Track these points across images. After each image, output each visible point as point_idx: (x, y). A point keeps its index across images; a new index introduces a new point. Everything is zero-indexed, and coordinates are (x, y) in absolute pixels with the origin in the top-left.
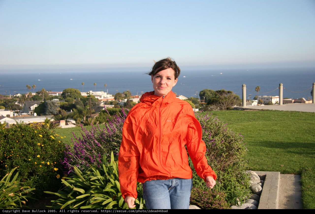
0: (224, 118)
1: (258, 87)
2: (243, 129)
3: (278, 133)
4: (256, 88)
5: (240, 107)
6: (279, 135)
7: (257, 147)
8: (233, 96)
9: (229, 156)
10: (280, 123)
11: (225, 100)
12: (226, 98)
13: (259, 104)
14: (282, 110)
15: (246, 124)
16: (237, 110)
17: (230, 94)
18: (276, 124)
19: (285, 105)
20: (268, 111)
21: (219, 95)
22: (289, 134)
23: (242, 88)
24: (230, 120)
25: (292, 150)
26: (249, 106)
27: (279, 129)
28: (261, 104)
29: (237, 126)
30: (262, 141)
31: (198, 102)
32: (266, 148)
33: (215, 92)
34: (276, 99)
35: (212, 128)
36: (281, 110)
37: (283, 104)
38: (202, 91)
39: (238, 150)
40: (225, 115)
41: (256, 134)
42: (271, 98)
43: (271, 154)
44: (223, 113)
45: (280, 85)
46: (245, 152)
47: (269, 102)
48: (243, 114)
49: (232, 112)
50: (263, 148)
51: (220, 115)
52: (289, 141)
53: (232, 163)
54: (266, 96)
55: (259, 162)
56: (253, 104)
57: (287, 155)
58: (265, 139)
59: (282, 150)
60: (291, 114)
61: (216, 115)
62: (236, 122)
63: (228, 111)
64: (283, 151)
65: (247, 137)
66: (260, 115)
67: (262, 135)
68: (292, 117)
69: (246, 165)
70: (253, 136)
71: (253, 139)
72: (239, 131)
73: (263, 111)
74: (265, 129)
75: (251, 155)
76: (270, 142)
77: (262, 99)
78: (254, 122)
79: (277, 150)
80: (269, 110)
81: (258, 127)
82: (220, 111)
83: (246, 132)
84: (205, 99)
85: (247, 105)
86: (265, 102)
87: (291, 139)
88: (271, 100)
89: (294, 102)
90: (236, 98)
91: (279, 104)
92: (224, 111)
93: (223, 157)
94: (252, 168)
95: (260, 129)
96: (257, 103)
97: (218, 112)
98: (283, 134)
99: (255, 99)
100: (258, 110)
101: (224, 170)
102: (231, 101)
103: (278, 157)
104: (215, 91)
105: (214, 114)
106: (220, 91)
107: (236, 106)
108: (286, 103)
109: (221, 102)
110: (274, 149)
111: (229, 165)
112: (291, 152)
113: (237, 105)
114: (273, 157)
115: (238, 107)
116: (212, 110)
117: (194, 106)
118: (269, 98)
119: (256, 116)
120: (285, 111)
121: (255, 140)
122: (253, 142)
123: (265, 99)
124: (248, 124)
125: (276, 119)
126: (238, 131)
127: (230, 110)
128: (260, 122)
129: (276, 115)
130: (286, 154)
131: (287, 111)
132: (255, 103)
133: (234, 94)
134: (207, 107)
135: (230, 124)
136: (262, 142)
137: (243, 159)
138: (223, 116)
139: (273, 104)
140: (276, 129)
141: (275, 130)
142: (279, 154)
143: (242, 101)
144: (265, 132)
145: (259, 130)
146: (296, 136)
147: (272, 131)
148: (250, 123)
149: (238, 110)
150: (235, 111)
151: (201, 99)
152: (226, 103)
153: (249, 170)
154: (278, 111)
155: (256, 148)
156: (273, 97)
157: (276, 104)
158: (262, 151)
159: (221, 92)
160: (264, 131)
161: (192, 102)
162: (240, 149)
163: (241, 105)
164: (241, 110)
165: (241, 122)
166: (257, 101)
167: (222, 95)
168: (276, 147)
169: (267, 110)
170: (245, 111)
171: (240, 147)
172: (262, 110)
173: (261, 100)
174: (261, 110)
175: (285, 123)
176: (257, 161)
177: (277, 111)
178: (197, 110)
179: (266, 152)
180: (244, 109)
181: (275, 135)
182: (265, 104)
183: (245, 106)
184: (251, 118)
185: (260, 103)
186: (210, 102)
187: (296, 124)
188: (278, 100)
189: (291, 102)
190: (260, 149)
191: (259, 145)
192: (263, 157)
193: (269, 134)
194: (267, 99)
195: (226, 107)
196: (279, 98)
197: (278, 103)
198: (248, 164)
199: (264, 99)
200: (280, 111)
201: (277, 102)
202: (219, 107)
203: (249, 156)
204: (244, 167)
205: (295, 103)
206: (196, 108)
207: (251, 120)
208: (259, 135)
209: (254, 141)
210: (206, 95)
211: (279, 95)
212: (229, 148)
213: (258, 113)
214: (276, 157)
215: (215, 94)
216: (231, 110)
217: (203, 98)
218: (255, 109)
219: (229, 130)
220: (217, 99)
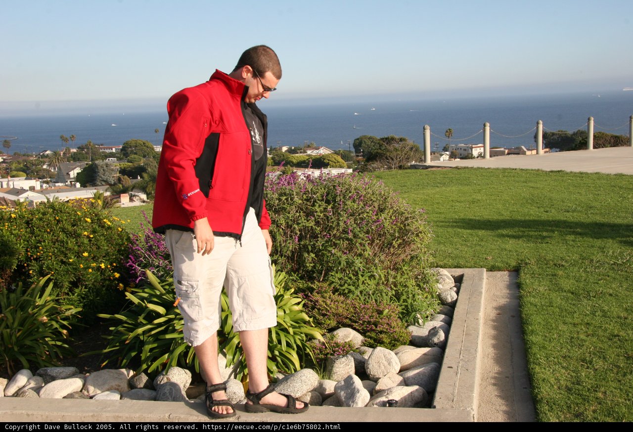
0: (395, 184)
1: (449, 129)
2: (426, 200)
3: (482, 206)
4: (447, 132)
5: (420, 164)
6: (484, 209)
7: (450, 230)
8: (408, 145)
9: (405, 244)
10: (486, 189)
11: (395, 153)
12: (397, 149)
13: (453, 158)
14: (489, 167)
15: (430, 191)
16: (416, 168)
17: (404, 142)
18: (479, 191)
19: (493, 159)
20: (467, 170)
21: (386, 145)
22: (500, 206)
23: (424, 131)
24: (404, 186)
25: (504, 232)
26: (436, 162)
27: (484, 198)
28: (455, 158)
29: (416, 196)
30: (456, 219)
31: (352, 157)
32: (463, 230)
33: (379, 140)
34: (478, 149)
35: (375, 199)
36: (486, 167)
37: (491, 156)
38: (358, 139)
39: (417, 235)
40: (397, 177)
41: (448, 207)
42: (472, 148)
43: (471, 239)
44: (393, 175)
45: (485, 125)
46: (428, 237)
47: (468, 154)
48: (426, 175)
49: (407, 173)
50: (459, 230)
51: (388, 179)
52: (501, 218)
53: (409, 257)
54: (463, 145)
55: (451, 253)
56: (442, 159)
57: (498, 241)
58: (462, 216)
59: (489, 233)
60: (502, 173)
61: (381, 178)
62: (414, 189)
63: (400, 171)
64: (491, 234)
65: (433, 213)
66: (453, 176)
67: (457, 209)
68: (505, 178)
69: (431, 259)
70: (442, 211)
71: (443, 216)
72: (420, 203)
73: (459, 169)
74: (462, 199)
75: (440, 243)
76: (471, 220)
77: (456, 149)
78: (444, 188)
79: (481, 233)
80: (468, 168)
81: (450, 197)
82: (387, 172)
83: (431, 205)
84: (363, 152)
85: (431, 160)
86: (461, 155)
87: (503, 215)
88: (472, 150)
89: (508, 154)
90: (414, 149)
91: (484, 157)
92: (394, 171)
93: (394, 247)
94: (441, 263)
95: (454, 199)
96: (448, 156)
97: (384, 174)
98: (491, 207)
99: (445, 149)
100: (451, 167)
101: (396, 269)
102: (406, 154)
103: (483, 243)
104: (378, 138)
105: (378, 177)
106: (386, 139)
107: (414, 162)
108: (494, 156)
109: (389, 156)
110: (476, 231)
111: (403, 260)
112: (503, 236)
113: (416, 161)
114: (475, 245)
115: (418, 163)
116: (374, 169)
117: (345, 164)
118: (467, 147)
119: (447, 177)
120: (494, 169)
121: (445, 218)
122: (442, 222)
123: (461, 149)
124: (434, 191)
125: (479, 182)
126: (418, 204)
127: (403, 169)
128: (454, 188)
129: (478, 175)
130: (496, 239)
131: (498, 169)
132: (445, 157)
133: (410, 142)
134: (366, 165)
135: (405, 192)
136: (458, 220)
137: (426, 250)
138: (394, 180)
139: (474, 158)
140: (479, 198)
141: (478, 200)
142: (484, 240)
143: (423, 153)
144: (462, 204)
145: (452, 201)
146: (511, 209)
147: (473, 202)
148: (438, 189)
149: (418, 169)
150: (413, 170)
151: (356, 152)
152: (398, 157)
153: (437, 267)
154: (482, 168)
155: (447, 232)
156: (473, 146)
157: (479, 158)
158: (458, 235)
159: (389, 140)
160: (460, 202)
161: (342, 159)
162: (421, 232)
163: (422, 161)
164: (423, 169)
165: (423, 188)
166: (448, 153)
167: (390, 145)
168: (480, 228)
169: (465, 168)
170: (429, 169)
171: (421, 229)
172: (457, 168)
173: (454, 150)
174: (455, 168)
175: (494, 188)
176: (449, 252)
177: (480, 170)
178: (350, 171)
179: (463, 237)
180: (427, 167)
181: (477, 208)
182: (461, 159)
183: (429, 162)
184: (438, 181)
185: (453, 156)
186: (371, 157)
187: (510, 189)
188: (482, 150)
189: (502, 153)
190: (453, 232)
191: (453, 227)
192: (459, 246)
193: (468, 208)
194: (465, 150)
195: (397, 165)
196: (484, 147)
197: (483, 155)
198: (435, 257)
199: (459, 149)
200: (486, 169)
201: (481, 154)
202: (386, 165)
203: (436, 244)
204: (427, 262)
205: (510, 156)
206: (349, 167)
207: (439, 185)
208: (452, 209)
209: (443, 220)
210: (363, 145)
211: (484, 143)
212: (404, 232)
213: (450, 174)
214: (480, 245)
215: (378, 143)
216: (406, 168)
217: (360, 150)
218: (445, 167)
219: (403, 203)
220: (382, 152)
